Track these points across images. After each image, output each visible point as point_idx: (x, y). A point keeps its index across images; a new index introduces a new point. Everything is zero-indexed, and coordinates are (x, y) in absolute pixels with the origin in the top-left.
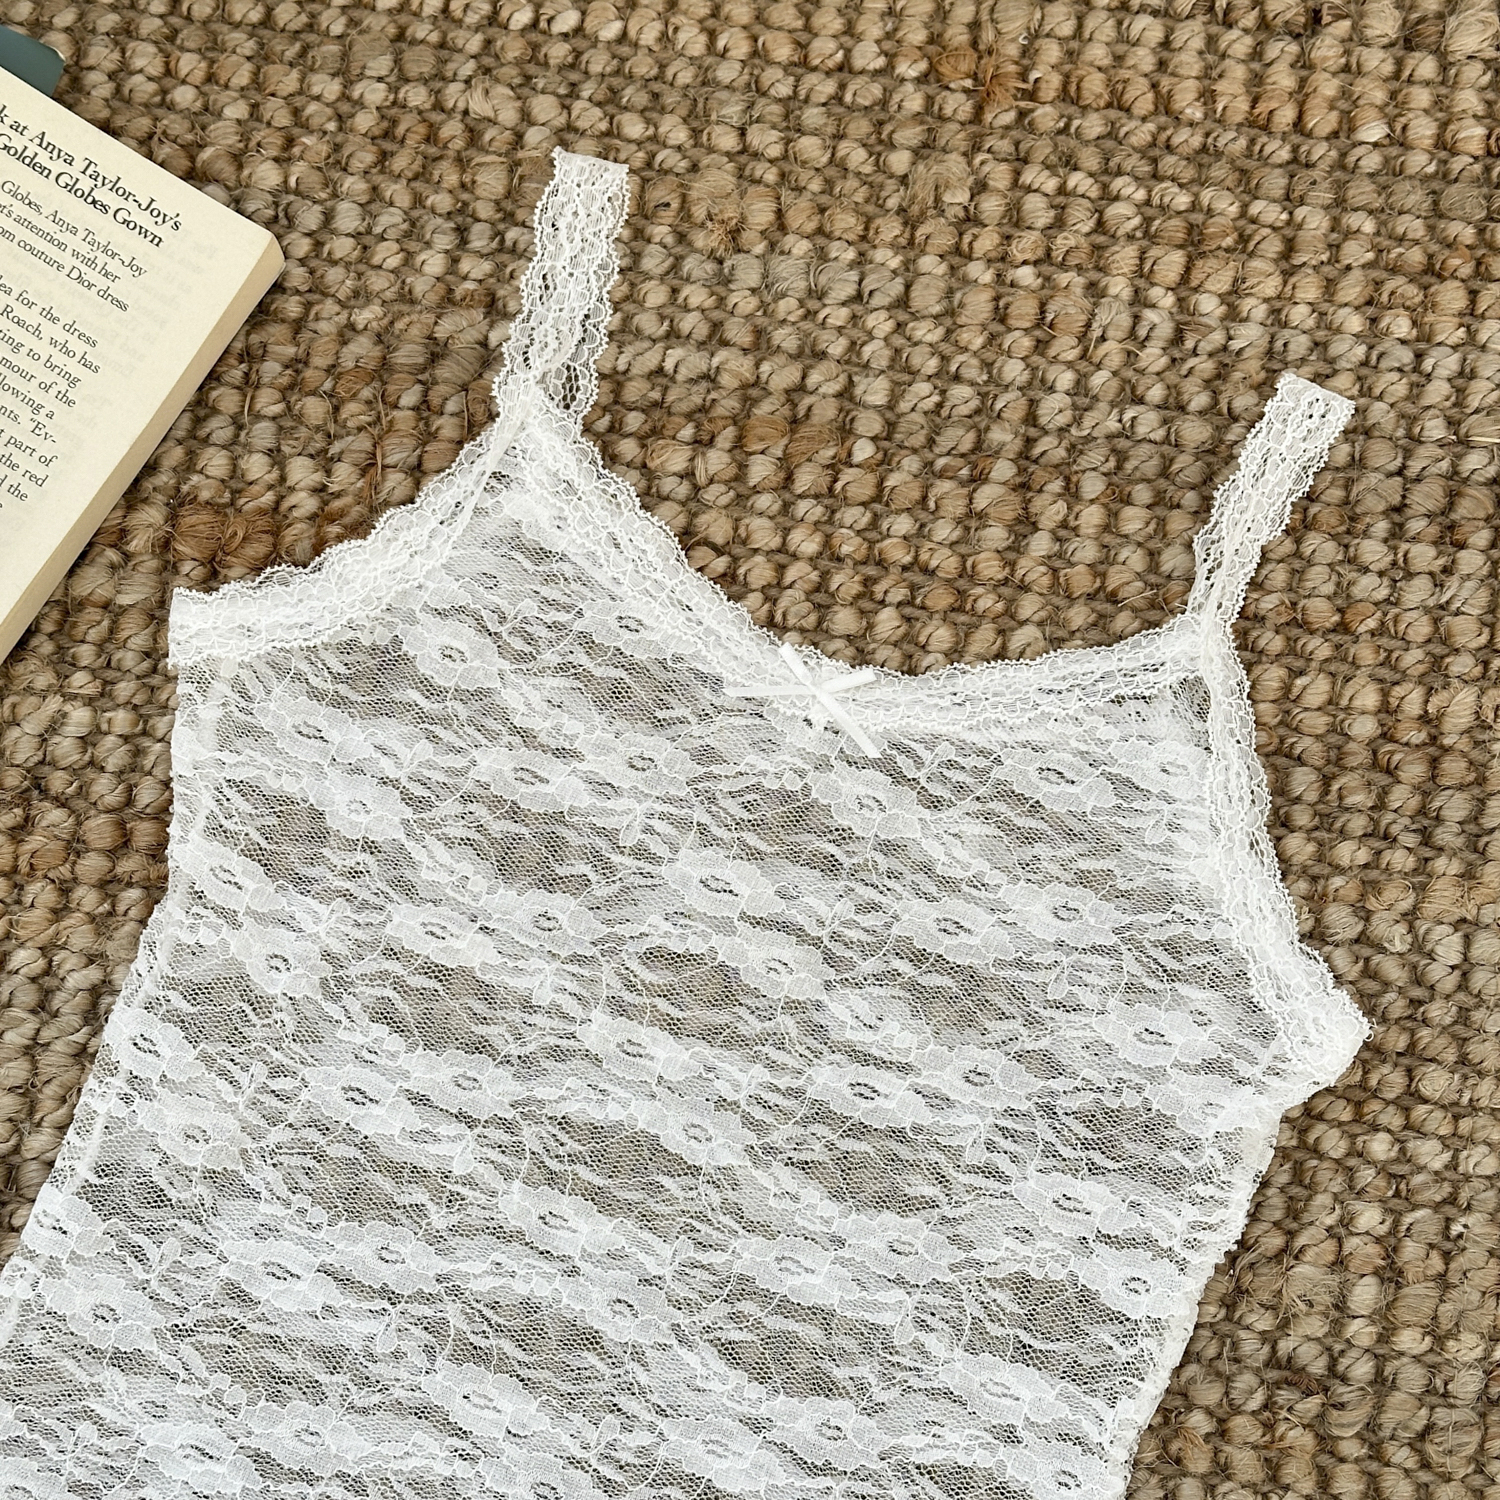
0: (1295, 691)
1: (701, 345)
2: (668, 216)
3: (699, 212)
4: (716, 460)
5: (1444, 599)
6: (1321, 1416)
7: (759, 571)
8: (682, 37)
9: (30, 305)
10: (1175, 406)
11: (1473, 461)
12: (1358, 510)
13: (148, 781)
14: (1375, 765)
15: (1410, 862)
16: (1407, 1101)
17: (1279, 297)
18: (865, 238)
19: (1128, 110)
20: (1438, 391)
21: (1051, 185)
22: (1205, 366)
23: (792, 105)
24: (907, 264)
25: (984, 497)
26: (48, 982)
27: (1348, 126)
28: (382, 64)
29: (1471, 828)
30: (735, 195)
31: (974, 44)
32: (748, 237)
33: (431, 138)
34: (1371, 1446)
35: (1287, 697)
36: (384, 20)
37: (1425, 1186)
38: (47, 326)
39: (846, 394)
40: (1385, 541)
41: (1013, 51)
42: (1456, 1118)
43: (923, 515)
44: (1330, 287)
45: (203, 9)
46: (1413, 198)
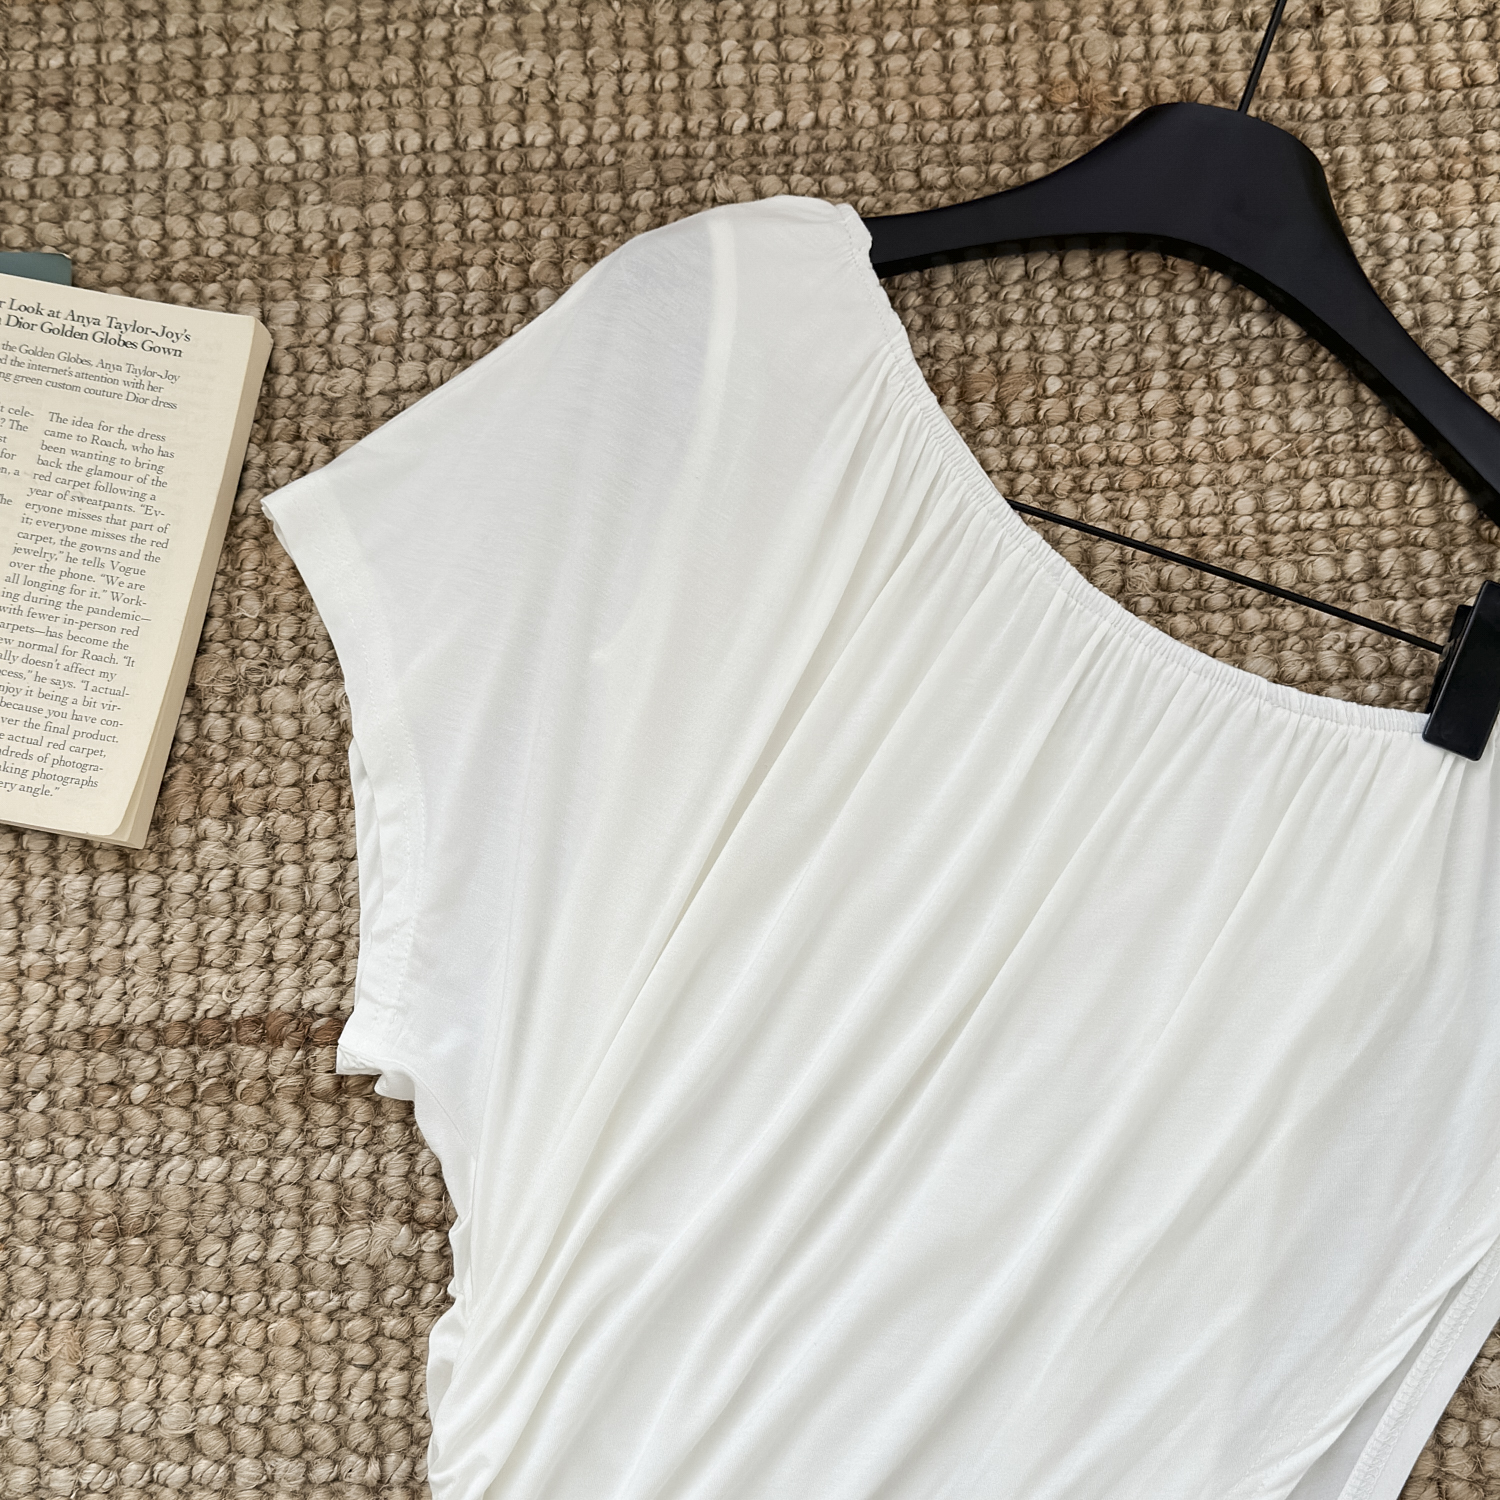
0: (1410, 497)
8: (860, 114)
20: (1467, 260)
23: (950, 145)
25: (1151, 400)
27: (1360, 82)
28: (648, 177)
35: (1404, 502)
36: (642, 145)
39: (1032, 346)
41: (1102, 75)
43: (1106, 424)
44: (1373, 201)
45: (510, 162)
46: (1418, 127)
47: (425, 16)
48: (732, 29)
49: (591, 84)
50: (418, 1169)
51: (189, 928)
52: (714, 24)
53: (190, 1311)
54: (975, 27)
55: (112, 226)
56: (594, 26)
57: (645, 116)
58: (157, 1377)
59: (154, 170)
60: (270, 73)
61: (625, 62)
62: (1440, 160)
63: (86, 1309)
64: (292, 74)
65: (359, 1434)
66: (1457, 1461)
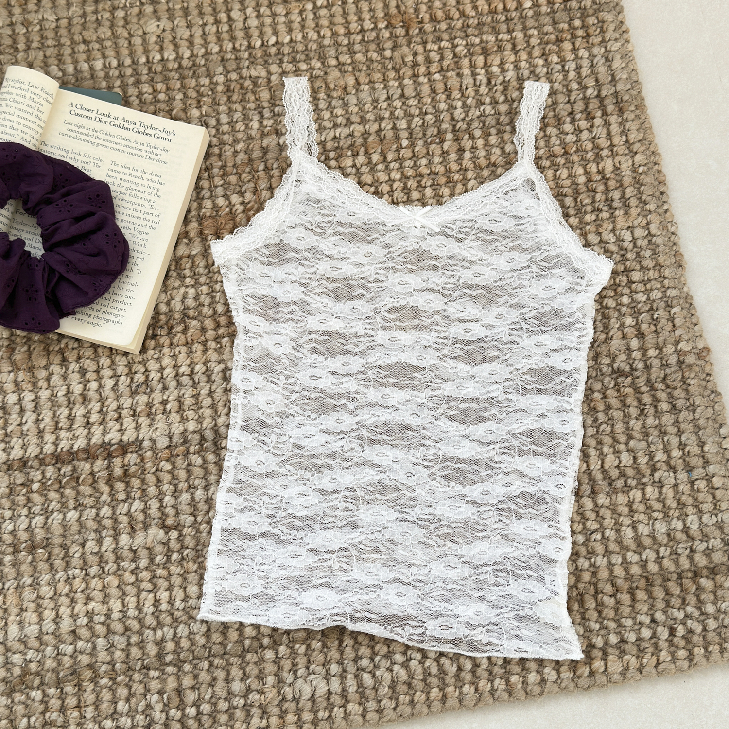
0: (558, 176)
1: (345, 126)
2: (323, 90)
3: (332, 86)
4: (361, 159)
5: (594, 135)
6: (633, 383)
7: (385, 188)
8: (309, 35)
9: (137, 170)
10: (494, 103)
11: (589, 92)
12: (560, 117)
13: (219, 305)
14: (588, 190)
15: (608, 215)
16: (629, 284)
17: (516, 61)
18: (385, 80)
19: (452, 19)
20: (572, 75)
21: (436, 47)
22: (500, 88)
23: (350, 45)
24: (400, 84)
25: (446, 146)
26: (209, 373)
28: (220, 69)
29: (623, 200)
30: (341, 78)
31: (399, 12)
32: (349, 89)
33: (242, 87)
34: (650, 386)
35: (556, 178)
36: (216, 56)
37: (642, 307)
38: (144, 176)
39: (394, 128)
40: (571, 123)
41: (412, 11)
42: (645, 285)
43: (429, 157)
44: (530, 54)
45: (159, 68)
46: (546, 21)
47: (114, 8)
48: (250, 4)
49: (191, 32)
50: (164, 505)
51: (50, 414)
52: (242, 2)
53: (69, 578)
56: (190, 6)
57: (216, 44)
58: (56, 608)
60: (47, 39)
61: (205, 21)
62: (556, 34)
63: (21, 583)
64: (57, 37)
65: (150, 620)
66: (619, 571)
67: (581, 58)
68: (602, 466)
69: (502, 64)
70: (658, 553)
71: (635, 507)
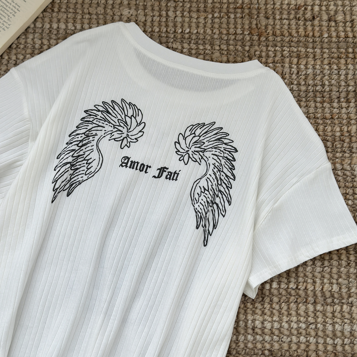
0: (326, 129)
3: (215, 60)
5: (349, 111)
8: (207, 31)
10: (299, 84)
11: (350, 88)
12: (332, 98)
14: (340, 140)
15: (349, 155)
16: (353, 195)
17: (314, 65)
18: (243, 62)
19: (284, 36)
20: (342, 77)
21: (273, 50)
22: (303, 77)
23: (228, 40)
27: (321, 35)
28: (157, 41)
30: (220, 57)
31: (257, 27)
34: (355, 252)
36: (157, 33)
40: (337, 103)
41: (263, 28)
44: (322, 62)
46: (334, 46)
48: (179, 9)
49: (146, 18)
52: (175, 7)
54: (235, 14)
55: (29, 40)
56: (147, 5)
57: (158, 27)
59: (40, 28)
60: (70, 8)
61: (154, 14)
62: (338, 54)
64: (75, 9)
66: (321, 347)
67: (349, 69)
68: (322, 289)
69: (306, 64)
70: (343, 341)
71: (336, 314)
